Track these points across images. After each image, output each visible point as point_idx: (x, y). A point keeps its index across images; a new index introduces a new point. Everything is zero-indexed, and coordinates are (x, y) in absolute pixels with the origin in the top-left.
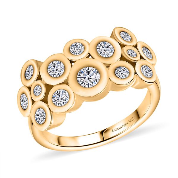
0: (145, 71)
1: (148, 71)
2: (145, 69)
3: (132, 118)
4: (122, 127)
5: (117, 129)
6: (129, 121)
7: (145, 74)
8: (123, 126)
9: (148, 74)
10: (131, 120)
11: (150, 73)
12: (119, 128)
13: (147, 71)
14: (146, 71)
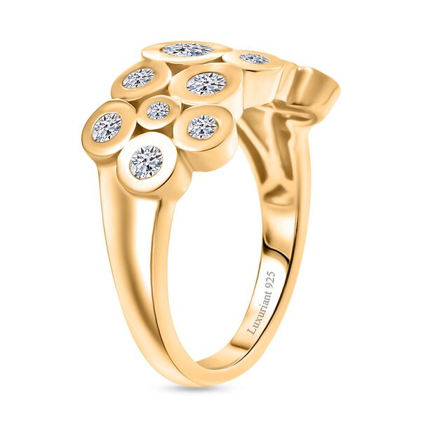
0: (109, 124)
1: (108, 131)
2: (112, 124)
3: (268, 276)
4: (264, 309)
5: (258, 322)
6: (268, 285)
7: (101, 124)
8: (265, 305)
9: (100, 132)
10: (269, 281)
11: (104, 135)
12: (260, 318)
13: (107, 129)
14: (106, 126)
